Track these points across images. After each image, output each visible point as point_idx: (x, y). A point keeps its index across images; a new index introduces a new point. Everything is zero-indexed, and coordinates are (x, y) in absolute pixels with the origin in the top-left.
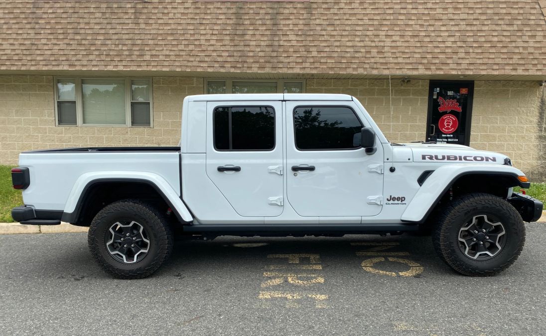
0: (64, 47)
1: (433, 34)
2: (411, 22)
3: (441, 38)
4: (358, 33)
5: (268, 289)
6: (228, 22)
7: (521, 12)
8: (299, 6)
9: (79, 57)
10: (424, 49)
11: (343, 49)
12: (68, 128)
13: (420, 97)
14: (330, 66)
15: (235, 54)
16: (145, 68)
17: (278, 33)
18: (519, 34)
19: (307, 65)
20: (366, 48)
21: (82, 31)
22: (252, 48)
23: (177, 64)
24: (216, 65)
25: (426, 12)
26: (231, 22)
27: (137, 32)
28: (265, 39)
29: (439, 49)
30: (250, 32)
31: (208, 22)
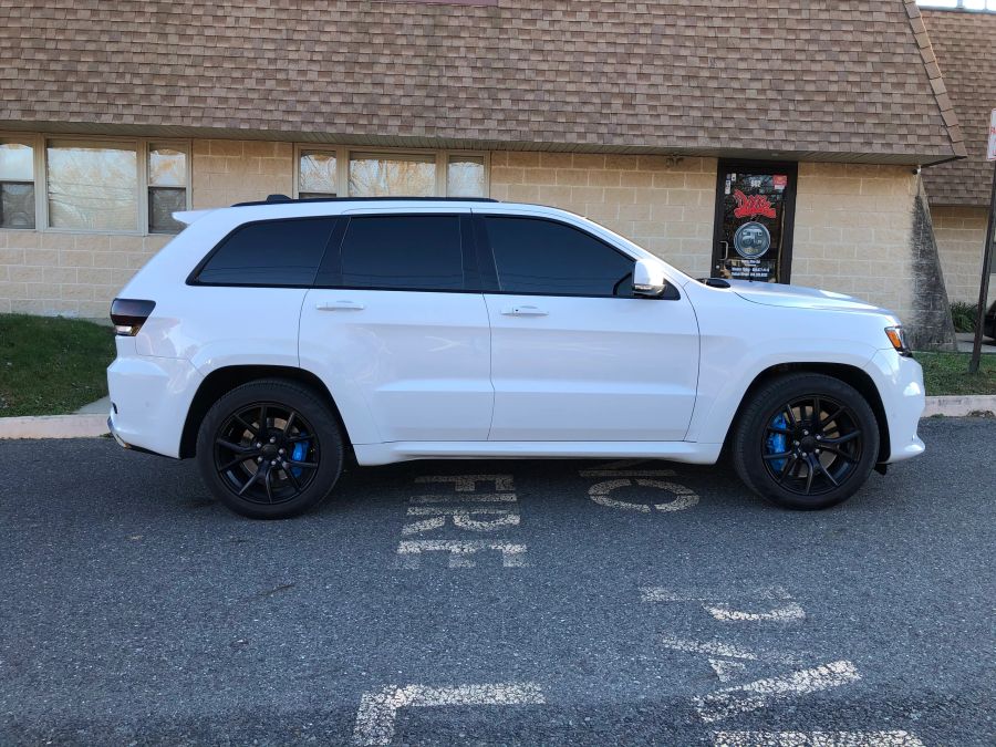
0: (14, 74)
1: (724, 76)
2: (683, 52)
3: (738, 82)
4: (589, 68)
5: (416, 537)
6: (343, 38)
7: (880, 39)
8: (478, 13)
10: (709, 102)
11: (560, 97)
12: (17, 235)
13: (700, 190)
14: (536, 127)
15: (356, 100)
16: (177, 122)
17: (438, 63)
18: (876, 79)
19: (491, 124)
20: (603, 95)
21: (51, 45)
22: (388, 90)
23: (242, 115)
24: (319, 120)
25: (711, 34)
26: (346, 39)
27: (162, 50)
28: (414, 73)
29: (734, 102)
30: (385, 60)
31: (303, 37)
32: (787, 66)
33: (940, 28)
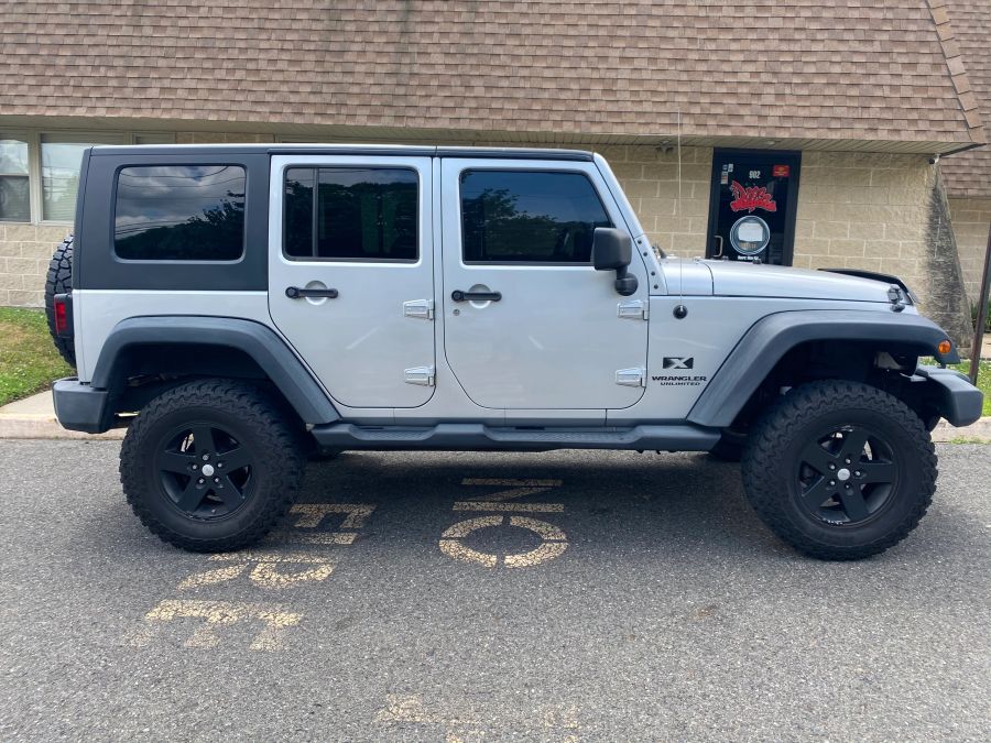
2: (671, 33)
3: (729, 64)
4: (566, 53)
5: (187, 593)
6: (315, 26)
7: (890, 15)
9: (23, 89)
10: (696, 87)
11: (537, 83)
12: (14, 227)
13: (694, 181)
14: (509, 115)
15: (324, 90)
16: (147, 114)
17: (410, 50)
18: (884, 59)
19: (465, 113)
20: (581, 81)
21: (31, 40)
22: (358, 78)
23: (210, 106)
24: (287, 110)
25: (702, 13)
26: (319, 26)
27: (136, 42)
28: (385, 60)
29: (724, 86)
30: (356, 47)
31: (274, 25)
32: (784, 47)
33: (982, 10)
